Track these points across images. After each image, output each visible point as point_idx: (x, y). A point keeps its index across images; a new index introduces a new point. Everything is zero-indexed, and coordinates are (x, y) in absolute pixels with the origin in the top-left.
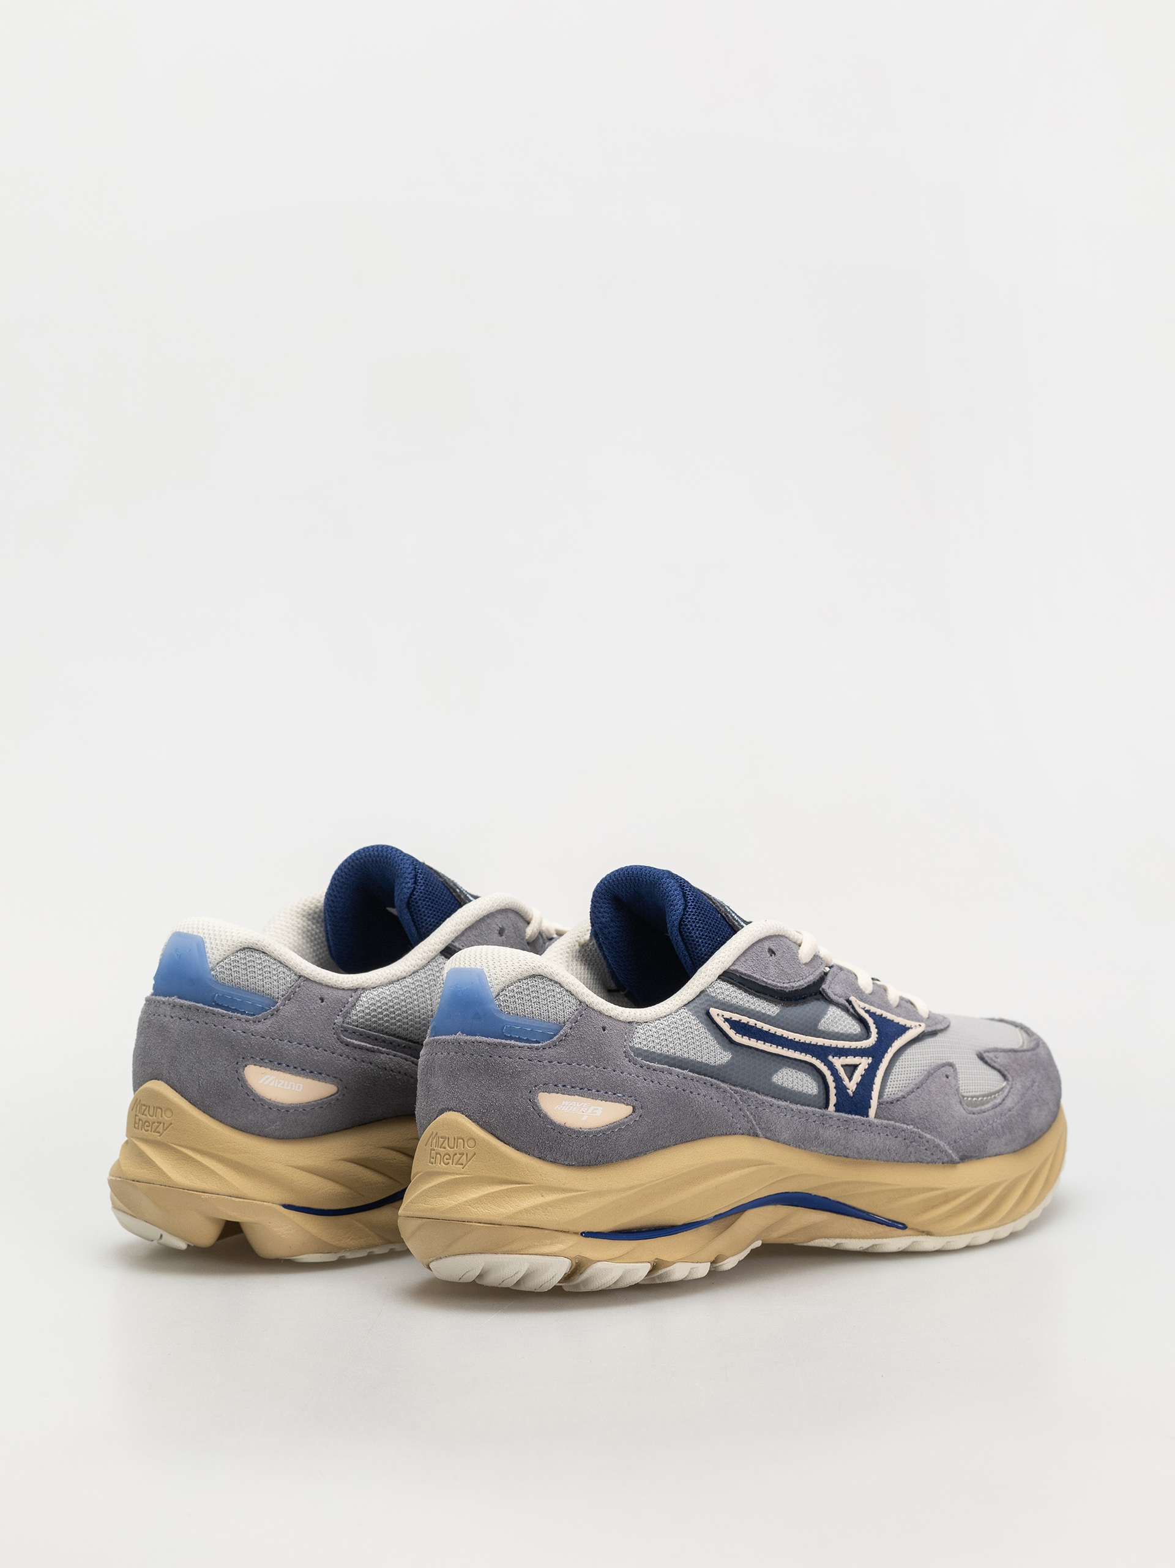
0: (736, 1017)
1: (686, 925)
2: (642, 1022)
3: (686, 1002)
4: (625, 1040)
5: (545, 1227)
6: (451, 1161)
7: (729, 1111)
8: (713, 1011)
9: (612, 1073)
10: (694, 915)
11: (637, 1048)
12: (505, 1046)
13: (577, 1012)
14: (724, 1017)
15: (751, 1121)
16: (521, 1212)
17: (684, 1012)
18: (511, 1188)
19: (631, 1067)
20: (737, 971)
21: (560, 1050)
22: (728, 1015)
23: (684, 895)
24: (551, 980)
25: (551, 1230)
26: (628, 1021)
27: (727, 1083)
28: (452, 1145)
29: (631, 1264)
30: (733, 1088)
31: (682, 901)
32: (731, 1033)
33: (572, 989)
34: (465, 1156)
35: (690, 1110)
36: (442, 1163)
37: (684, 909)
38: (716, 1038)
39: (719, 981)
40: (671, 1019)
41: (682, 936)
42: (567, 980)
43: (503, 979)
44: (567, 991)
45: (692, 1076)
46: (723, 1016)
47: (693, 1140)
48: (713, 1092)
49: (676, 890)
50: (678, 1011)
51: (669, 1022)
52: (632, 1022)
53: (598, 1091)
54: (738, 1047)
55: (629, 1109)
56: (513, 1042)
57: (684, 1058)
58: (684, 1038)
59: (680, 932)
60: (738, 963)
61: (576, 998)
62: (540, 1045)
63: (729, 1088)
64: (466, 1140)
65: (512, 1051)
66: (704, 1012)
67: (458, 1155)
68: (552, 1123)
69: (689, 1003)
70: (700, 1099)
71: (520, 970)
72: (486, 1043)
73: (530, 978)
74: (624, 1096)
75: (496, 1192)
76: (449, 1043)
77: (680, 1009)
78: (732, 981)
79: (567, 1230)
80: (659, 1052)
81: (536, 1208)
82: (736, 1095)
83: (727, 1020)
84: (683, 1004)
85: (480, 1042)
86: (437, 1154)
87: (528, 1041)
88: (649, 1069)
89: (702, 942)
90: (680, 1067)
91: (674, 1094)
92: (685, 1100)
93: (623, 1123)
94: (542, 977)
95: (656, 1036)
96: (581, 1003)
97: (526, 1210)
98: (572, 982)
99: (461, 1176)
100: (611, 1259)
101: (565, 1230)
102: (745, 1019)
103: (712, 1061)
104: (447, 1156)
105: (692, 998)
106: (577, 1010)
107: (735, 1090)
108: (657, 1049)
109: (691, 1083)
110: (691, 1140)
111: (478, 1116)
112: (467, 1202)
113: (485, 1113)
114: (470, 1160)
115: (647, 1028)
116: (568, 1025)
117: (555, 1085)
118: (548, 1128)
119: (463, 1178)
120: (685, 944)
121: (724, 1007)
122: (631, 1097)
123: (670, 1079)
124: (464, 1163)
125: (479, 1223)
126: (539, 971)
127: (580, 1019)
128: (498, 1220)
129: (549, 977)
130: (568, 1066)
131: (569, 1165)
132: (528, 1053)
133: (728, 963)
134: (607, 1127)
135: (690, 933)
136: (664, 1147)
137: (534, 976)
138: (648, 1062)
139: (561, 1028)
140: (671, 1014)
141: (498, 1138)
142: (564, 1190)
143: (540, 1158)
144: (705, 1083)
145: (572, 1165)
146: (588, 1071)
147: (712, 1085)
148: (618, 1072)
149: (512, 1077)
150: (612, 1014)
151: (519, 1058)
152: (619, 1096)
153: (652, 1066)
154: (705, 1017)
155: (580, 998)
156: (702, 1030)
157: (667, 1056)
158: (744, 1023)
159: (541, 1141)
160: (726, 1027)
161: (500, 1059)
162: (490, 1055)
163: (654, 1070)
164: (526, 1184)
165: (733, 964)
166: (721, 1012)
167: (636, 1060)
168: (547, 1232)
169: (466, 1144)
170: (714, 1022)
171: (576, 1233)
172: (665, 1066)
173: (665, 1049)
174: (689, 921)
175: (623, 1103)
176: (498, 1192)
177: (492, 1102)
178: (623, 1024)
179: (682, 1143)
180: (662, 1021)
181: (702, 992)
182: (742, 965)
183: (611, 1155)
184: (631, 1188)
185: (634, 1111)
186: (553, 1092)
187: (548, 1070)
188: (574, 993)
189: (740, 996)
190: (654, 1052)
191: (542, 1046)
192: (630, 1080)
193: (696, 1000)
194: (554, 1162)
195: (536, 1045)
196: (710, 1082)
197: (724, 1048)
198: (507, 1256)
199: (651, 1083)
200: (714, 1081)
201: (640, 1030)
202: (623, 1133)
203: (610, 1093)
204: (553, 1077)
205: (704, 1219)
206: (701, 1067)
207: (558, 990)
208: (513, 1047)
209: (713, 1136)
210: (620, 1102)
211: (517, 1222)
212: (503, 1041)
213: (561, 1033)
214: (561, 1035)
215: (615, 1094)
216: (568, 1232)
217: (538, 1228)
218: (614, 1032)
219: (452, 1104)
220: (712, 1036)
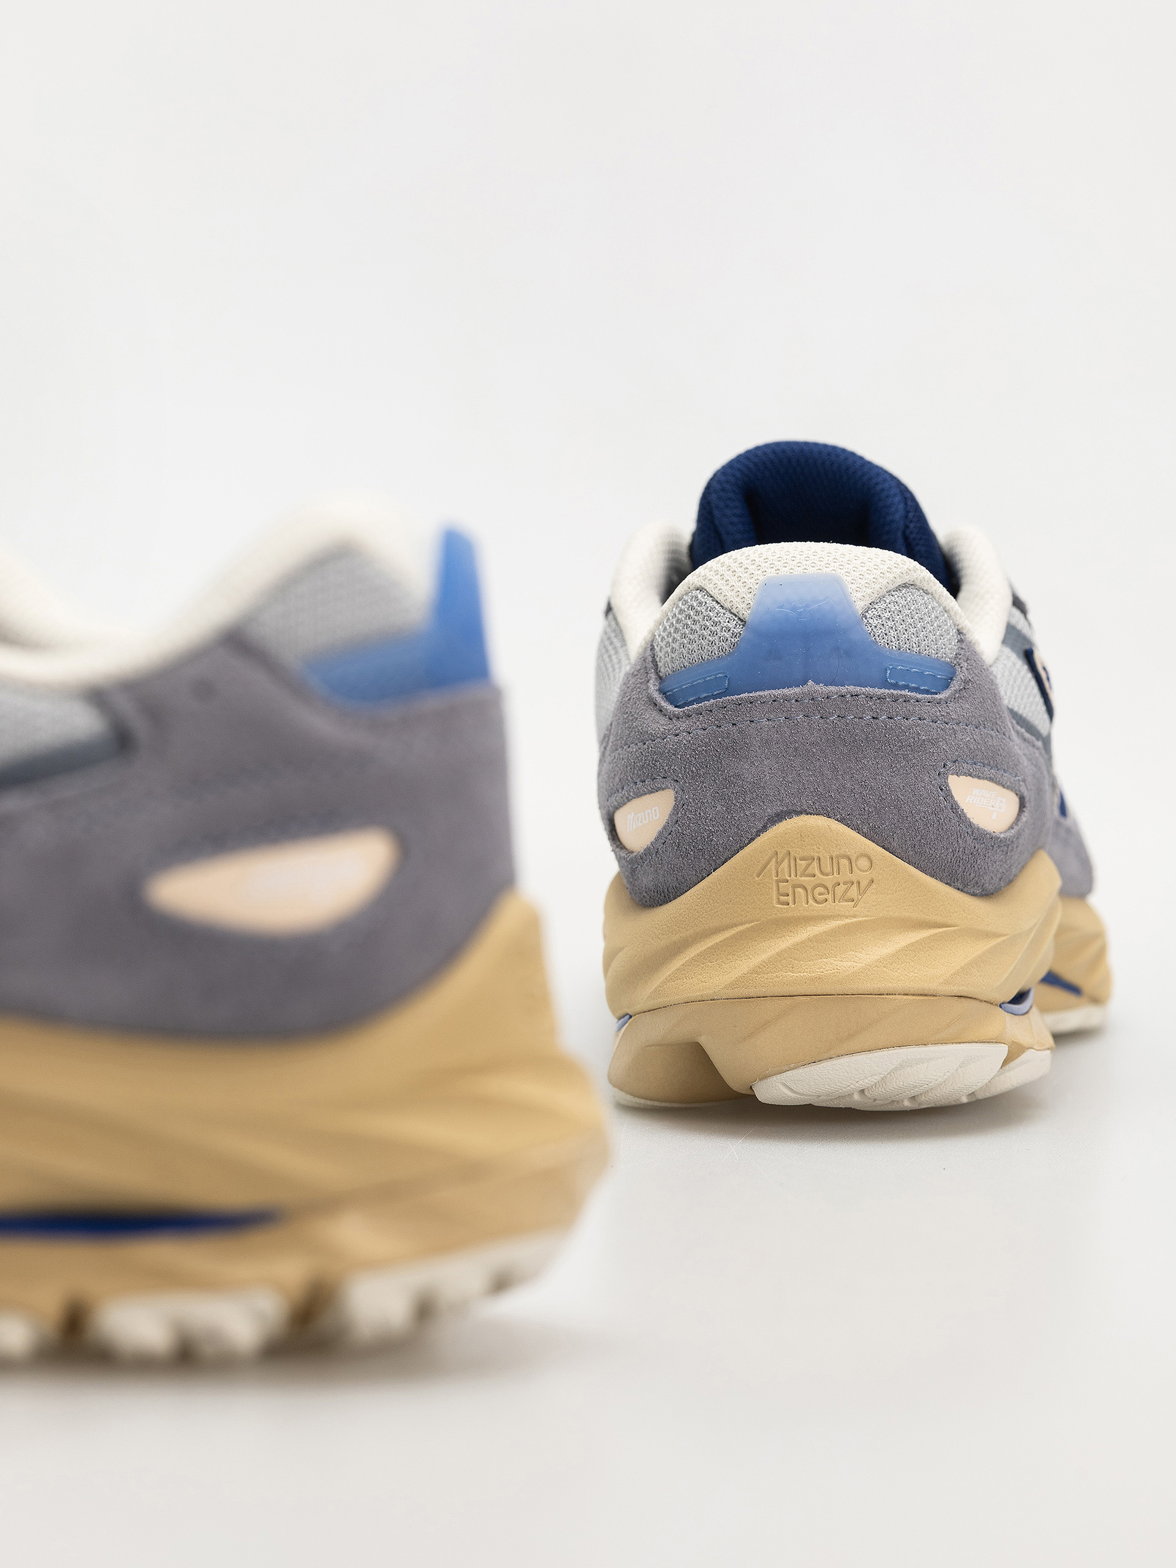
6: (830, 897)
18: (934, 935)
28: (827, 870)
34: (855, 887)
36: (811, 901)
44: (943, 608)
53: (1005, 772)
56: (906, 692)
64: (854, 859)
67: (842, 884)
73: (903, 588)
75: (916, 942)
76: (789, 699)
86: (794, 887)
99: (854, 920)
104: (821, 889)
114: (867, 892)
118: (964, 832)
119: (858, 923)
124: (855, 898)
127: (968, 656)
141: (893, 854)
142: (988, 935)
149: (912, 750)
155: (955, 622)
161: (891, 721)
162: (873, 715)
164: (949, 927)
169: (856, 865)
176: (919, 942)
186: (961, 774)
187: (959, 737)
204: (966, 748)
214: (959, 681)
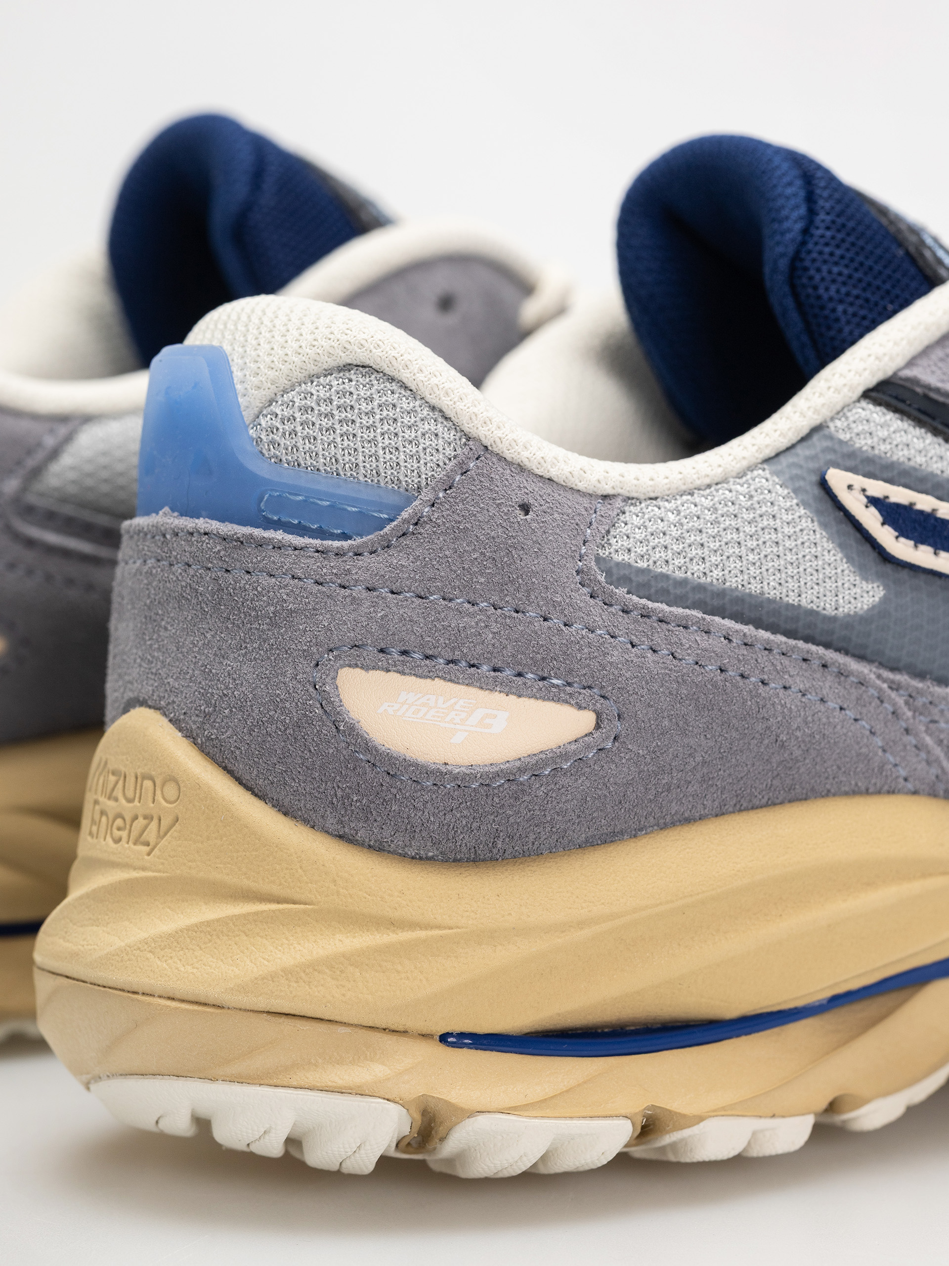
0: (899, 495)
1: (806, 269)
2: (642, 497)
3: (769, 452)
4: (585, 542)
5: (338, 1018)
7: (872, 733)
8: (837, 479)
9: (539, 624)
10: (827, 244)
11: (618, 564)
12: (260, 544)
13: (454, 461)
14: (869, 493)
15: (938, 761)
16: (272, 977)
17: (763, 478)
18: (256, 913)
19: (596, 611)
20: (915, 381)
21: (397, 558)
22: (878, 488)
23: (810, 199)
24: (392, 379)
25: (356, 1026)
26: (600, 493)
27: (870, 661)
28: (130, 794)
29: (575, 1122)
30: (887, 674)
31: (802, 211)
32: (886, 536)
33: (445, 403)
34: (154, 824)
35: (760, 727)
37: (806, 231)
38: (842, 546)
39: (864, 403)
40: (722, 493)
41: (795, 295)
42: (434, 381)
43: (272, 374)
44: (433, 408)
45: (768, 641)
46: (864, 490)
47: (771, 804)
48: (827, 685)
49: (790, 184)
50: (745, 474)
51: (716, 499)
52: (614, 496)
53: (495, 670)
54: (904, 574)
55: (585, 721)
56: (279, 535)
57: (750, 595)
58: (752, 544)
59: (793, 286)
60: (924, 362)
61: (456, 427)
62: (345, 544)
63: (873, 676)
64: (158, 782)
65: (276, 556)
66: (815, 478)
68: (368, 747)
69: (777, 455)
70: (791, 700)
71: (311, 352)
72: (218, 535)
73: (340, 371)
74: (569, 684)
75: (218, 920)
76: (146, 534)
77: (751, 468)
78: (901, 405)
79: (401, 1028)
80: (679, 575)
81: (313, 968)
82: (893, 695)
83: (874, 502)
84: (762, 456)
85: (206, 534)
86: (101, 813)
87: (322, 534)
88: (648, 617)
89: (845, 312)
90: (737, 617)
91: (715, 686)
92: (745, 702)
93: (564, 756)
94: (365, 368)
95: (675, 532)
96: (469, 439)
97: (288, 973)
98: (447, 385)
99: (142, 874)
100: (515, 1108)
101: (393, 1027)
102: (925, 502)
103: (828, 606)
105: (784, 443)
106: (455, 457)
107: (893, 682)
108: (675, 569)
109: (763, 657)
110: (766, 805)
111: (195, 722)
112: (145, 942)
113: (210, 714)
114: (166, 834)
115: (652, 510)
116: (427, 495)
117: (382, 651)
118: (358, 760)
119: (147, 880)
120: (803, 313)
121: (870, 468)
122: (590, 687)
123: (704, 645)
124: (152, 841)
125: (169, 998)
126: (362, 357)
127: (461, 482)
128: (214, 993)
129: (387, 371)
130: (418, 601)
131: (418, 859)
132: (311, 564)
133: (892, 359)
134: (518, 764)
135: (815, 288)
136: (688, 821)
137: (347, 367)
138: (644, 601)
139: (409, 501)
140: (725, 481)
141: (239, 781)
142: (394, 924)
143: (341, 837)
144: (805, 660)
145: (429, 859)
146: (471, 615)
147: (824, 666)
148: (556, 621)
149: (273, 624)
150: (553, 473)
151: (293, 577)
152: (554, 686)
153: (654, 610)
154: (817, 491)
155: (466, 430)
156: (806, 523)
157: (701, 588)
158: (921, 512)
159: (339, 793)
160: (871, 519)
161: (247, 577)
162: (225, 566)
163: (661, 621)
164: (294, 903)
165: (911, 363)
166: (859, 481)
167: (612, 595)
168: (342, 1030)
169: (158, 792)
170: (839, 506)
171: (425, 1036)
172: (695, 613)
173: (696, 568)
174: (814, 260)
175: (567, 702)
176: (223, 922)
177: (227, 688)
178: (586, 502)
179: (740, 811)
180: (697, 498)
181: (816, 430)
182: (934, 368)
183: (532, 837)
184: (582, 924)
185: (598, 726)
186: (374, 668)
187: (364, 609)
188: (449, 413)
189: (918, 444)
190: (665, 577)
191: (350, 548)
192: (589, 645)
193: (799, 450)
194: (378, 848)
195: (336, 544)
196: (820, 658)
197: (863, 572)
198: (237, 1088)
199: (649, 654)
200: (830, 655)
201: (633, 517)
202: (564, 781)
203: (530, 676)
204: (374, 627)
205: (800, 1003)
206: (796, 619)
207: (405, 404)
208: (279, 547)
209: (828, 794)
210: (557, 699)
211: (262, 1003)
212: (258, 532)
213: (405, 515)
214: (405, 521)
215: (543, 679)
216: (405, 1032)
217: (322, 1020)
218: (555, 520)
219: (146, 690)
220: (830, 538)
